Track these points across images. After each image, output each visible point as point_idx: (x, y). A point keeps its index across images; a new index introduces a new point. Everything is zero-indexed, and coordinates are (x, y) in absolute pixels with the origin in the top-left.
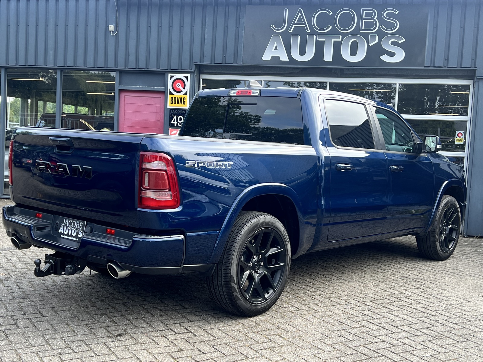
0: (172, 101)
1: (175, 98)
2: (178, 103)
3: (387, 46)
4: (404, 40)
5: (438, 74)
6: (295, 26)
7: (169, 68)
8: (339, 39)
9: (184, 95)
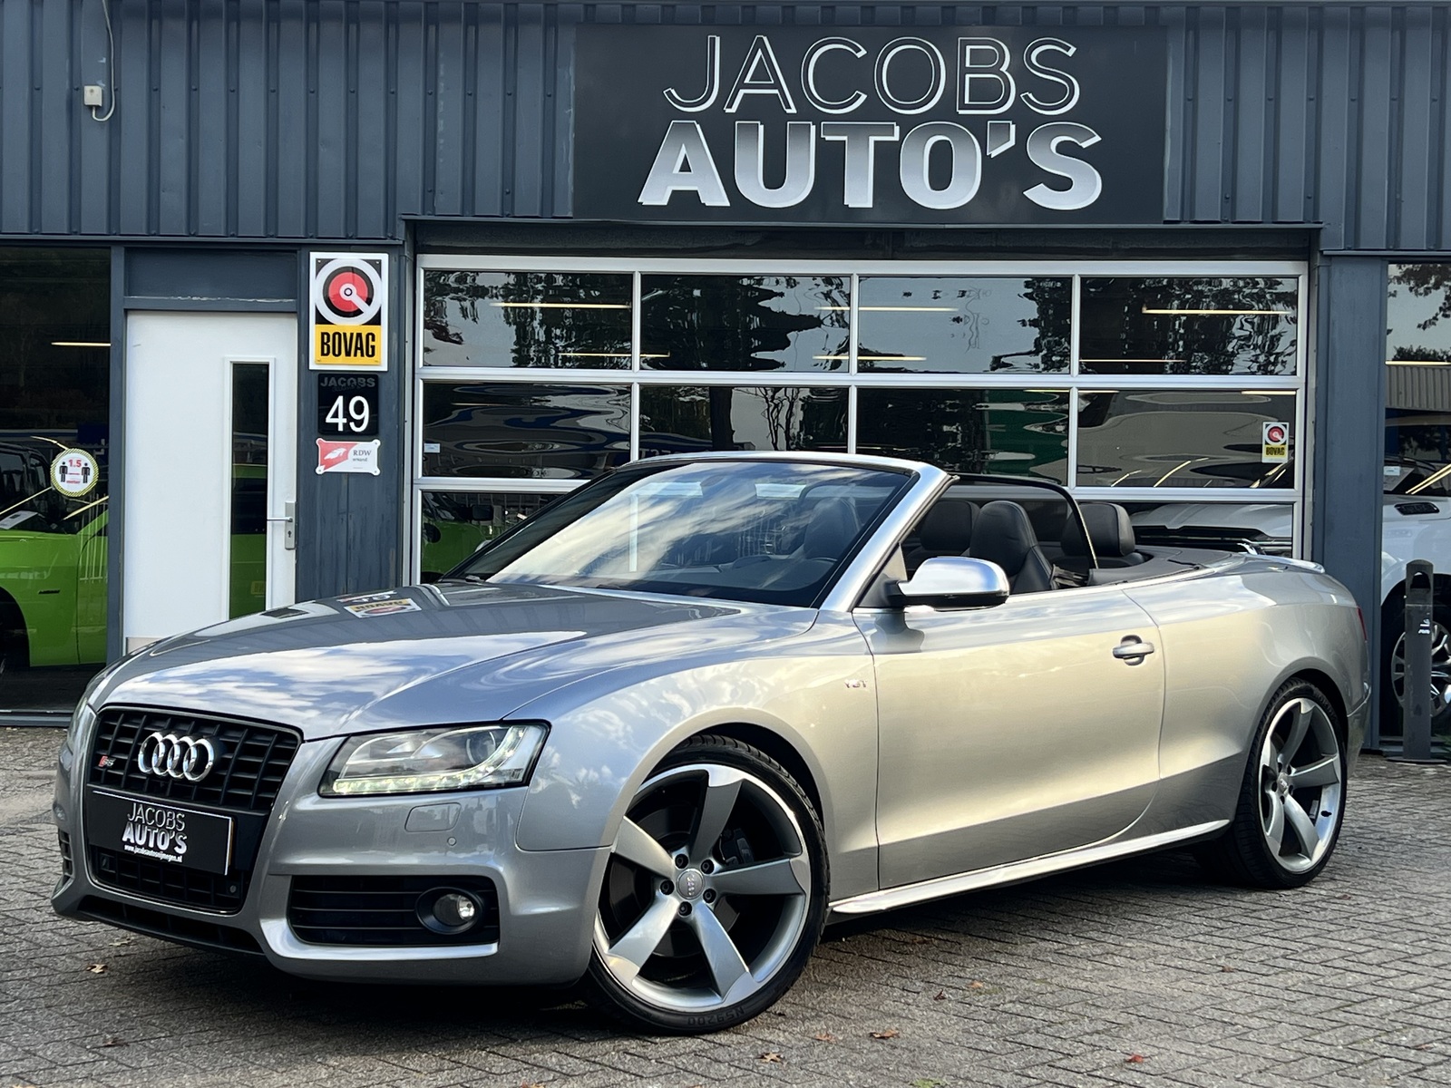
0: (325, 346)
1: (337, 336)
2: (348, 354)
3: (1045, 155)
4: (1097, 139)
6: (745, 94)
7: (311, 235)
8: (893, 135)
9: (368, 323)
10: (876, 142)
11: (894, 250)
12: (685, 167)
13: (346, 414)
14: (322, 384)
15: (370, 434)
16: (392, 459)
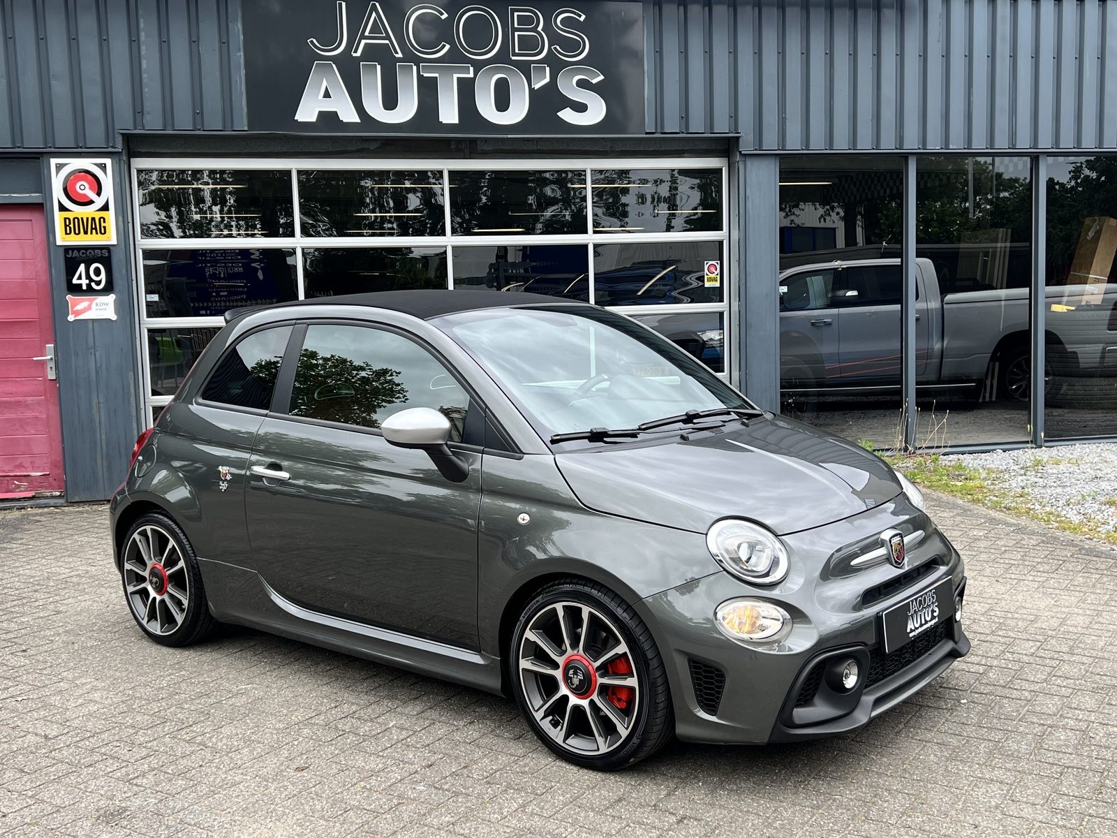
0: (68, 228)
1: (76, 220)
2: (86, 233)
3: (569, 87)
4: (602, 77)
5: (663, 149)
6: (366, 44)
7: (50, 145)
8: (469, 73)
9: (100, 210)
10: (458, 78)
11: (470, 152)
12: (327, 95)
13: (88, 277)
14: (68, 256)
15: (109, 289)
16: (126, 308)
